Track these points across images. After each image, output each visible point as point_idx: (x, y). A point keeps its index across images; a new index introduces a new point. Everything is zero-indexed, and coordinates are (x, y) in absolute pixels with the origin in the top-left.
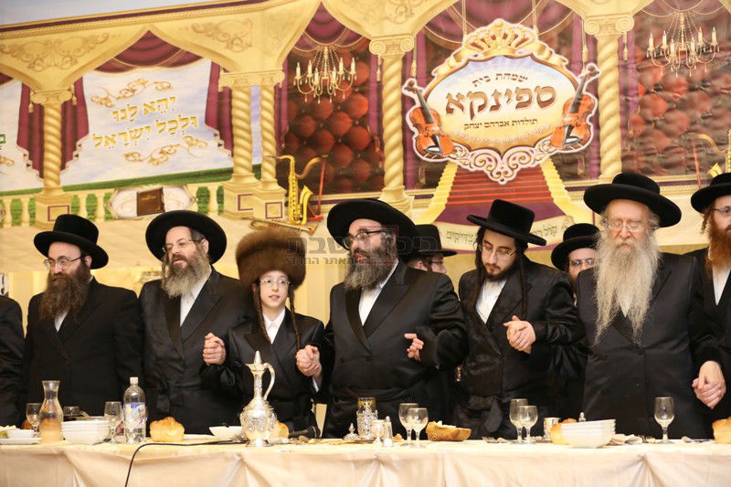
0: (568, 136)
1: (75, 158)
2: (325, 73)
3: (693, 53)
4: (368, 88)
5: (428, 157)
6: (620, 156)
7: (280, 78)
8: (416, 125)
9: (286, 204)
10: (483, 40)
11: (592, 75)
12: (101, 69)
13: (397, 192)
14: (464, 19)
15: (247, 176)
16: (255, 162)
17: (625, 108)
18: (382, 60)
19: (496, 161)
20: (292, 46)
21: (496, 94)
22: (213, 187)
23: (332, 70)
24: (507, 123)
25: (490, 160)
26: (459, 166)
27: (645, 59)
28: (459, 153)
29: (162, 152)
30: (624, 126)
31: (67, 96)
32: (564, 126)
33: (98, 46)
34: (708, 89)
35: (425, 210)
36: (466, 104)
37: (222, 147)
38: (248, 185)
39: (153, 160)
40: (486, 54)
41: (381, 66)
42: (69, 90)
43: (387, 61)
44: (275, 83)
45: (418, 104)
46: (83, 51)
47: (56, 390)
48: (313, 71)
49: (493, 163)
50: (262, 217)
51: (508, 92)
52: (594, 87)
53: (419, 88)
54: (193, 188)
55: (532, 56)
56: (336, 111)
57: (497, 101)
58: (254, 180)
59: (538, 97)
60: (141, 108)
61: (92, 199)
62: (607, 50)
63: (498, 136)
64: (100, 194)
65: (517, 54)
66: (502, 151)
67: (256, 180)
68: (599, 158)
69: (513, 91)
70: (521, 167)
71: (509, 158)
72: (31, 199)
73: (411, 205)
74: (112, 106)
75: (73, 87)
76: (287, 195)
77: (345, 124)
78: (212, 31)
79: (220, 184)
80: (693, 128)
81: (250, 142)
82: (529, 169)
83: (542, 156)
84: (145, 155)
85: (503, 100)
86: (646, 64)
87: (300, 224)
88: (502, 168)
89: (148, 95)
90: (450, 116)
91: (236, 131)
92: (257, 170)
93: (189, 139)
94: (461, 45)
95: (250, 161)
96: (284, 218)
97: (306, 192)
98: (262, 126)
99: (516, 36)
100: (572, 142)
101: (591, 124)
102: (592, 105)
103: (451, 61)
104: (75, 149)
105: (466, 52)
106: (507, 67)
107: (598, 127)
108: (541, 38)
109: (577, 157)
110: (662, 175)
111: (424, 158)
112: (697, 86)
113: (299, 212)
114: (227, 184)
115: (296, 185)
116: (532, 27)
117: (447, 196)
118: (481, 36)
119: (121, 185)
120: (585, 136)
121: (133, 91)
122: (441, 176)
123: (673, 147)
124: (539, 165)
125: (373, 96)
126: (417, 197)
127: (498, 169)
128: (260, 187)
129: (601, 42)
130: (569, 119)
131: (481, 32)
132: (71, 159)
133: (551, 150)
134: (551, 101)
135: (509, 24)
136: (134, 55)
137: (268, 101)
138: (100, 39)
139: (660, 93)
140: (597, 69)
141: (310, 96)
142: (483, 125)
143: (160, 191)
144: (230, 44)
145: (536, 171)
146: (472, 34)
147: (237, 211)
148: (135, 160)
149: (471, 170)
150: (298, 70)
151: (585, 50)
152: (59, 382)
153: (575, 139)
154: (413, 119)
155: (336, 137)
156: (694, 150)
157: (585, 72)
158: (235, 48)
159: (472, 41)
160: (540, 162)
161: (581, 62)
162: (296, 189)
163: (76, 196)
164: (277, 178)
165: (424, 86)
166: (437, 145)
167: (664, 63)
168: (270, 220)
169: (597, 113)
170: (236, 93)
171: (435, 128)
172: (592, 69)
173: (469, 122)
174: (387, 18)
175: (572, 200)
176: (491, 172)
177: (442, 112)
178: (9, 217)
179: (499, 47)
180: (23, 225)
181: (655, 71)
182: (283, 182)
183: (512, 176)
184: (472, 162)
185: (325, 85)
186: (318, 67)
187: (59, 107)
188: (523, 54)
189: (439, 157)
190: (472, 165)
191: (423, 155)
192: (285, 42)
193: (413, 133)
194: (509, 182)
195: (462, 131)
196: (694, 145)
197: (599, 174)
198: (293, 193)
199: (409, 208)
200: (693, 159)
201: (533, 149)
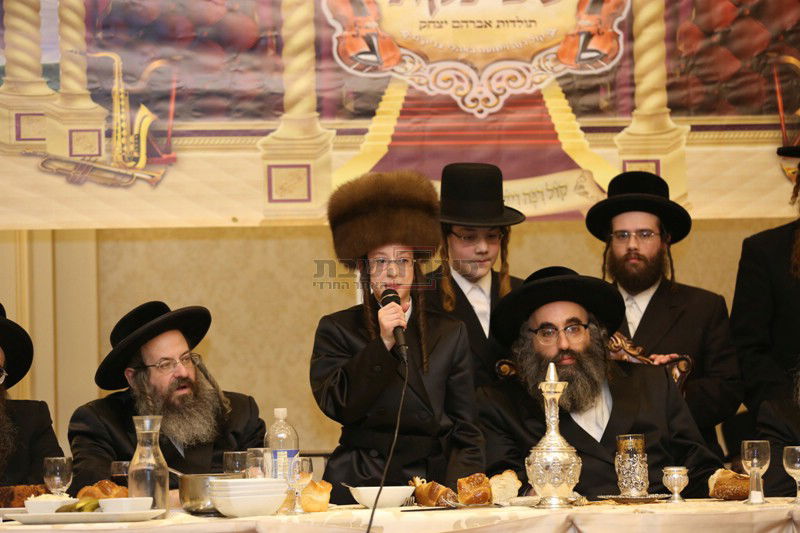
5: (356, 69)
6: (665, 82)
8: (338, 18)
9: (109, 134)
13: (306, 123)
15: (32, 83)
16: (48, 59)
17: (672, 12)
19: (471, 82)
24: (489, 24)
25: (459, 78)
26: (411, 87)
28: (409, 66)
30: (671, 37)
38: (36, 97)
49: (466, 85)
50: (65, 154)
58: (46, 90)
63: (477, 43)
66: (478, 64)
68: (633, 85)
70: (510, 92)
71: (490, 78)
73: (331, 143)
76: (109, 118)
80: (774, 46)
81: (37, 24)
82: (524, 96)
83: (543, 77)
87: (133, 168)
88: (481, 93)
90: (395, 6)
91: (10, 5)
92: (51, 73)
95: (39, 59)
96: (104, 156)
97: (145, 117)
100: (591, 59)
107: (630, 38)
109: (598, 81)
110: (726, 114)
111: (350, 70)
113: (132, 147)
115: (125, 102)
117: (392, 132)
120: (611, 50)
122: (380, 100)
123: (745, 74)
124: (538, 91)
126: (340, 133)
127: (474, 93)
128: (58, 102)
130: (587, 22)
133: (557, 68)
142: (450, 22)
145: (536, 100)
147: (13, 141)
149: (429, 93)
153: (595, 54)
154: (334, 11)
156: (776, 79)
160: (541, 86)
162: (126, 109)
164: (89, 88)
166: (372, 51)
168: (78, 159)
169: (631, 16)
173: (427, 16)
175: (591, 146)
176: (463, 97)
182: (102, 97)
183: (497, 105)
184: (435, 83)
189: (375, 69)
190: (432, 86)
191: (350, 66)
193: (332, 28)
194: (491, 114)
195: (416, 32)
196: (775, 71)
197: (633, 108)
198: (121, 115)
199: (327, 147)
200: (773, 92)
201: (529, 66)
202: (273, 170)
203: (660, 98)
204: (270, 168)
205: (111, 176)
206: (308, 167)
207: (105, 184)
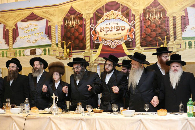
0: (128, 37)
1: (16, 42)
2: (72, 22)
3: (157, 18)
4: (82, 26)
6: (140, 42)
7: (62, 23)
8: (93, 35)
9: (64, 53)
10: (109, 15)
11: (134, 23)
12: (21, 21)
13: (89, 50)
14: (104, 10)
15: (55, 46)
16: (57, 43)
17: (141, 31)
18: (86, 19)
19: (112, 43)
20: (65, 16)
21: (112, 27)
22: (47, 49)
23: (74, 21)
24: (114, 34)
25: (110, 43)
26: (103, 44)
27: (146, 20)
28: (103, 41)
29: (35, 40)
30: (141, 35)
31: (14, 27)
32: (127, 35)
33: (21, 16)
34: (160, 27)
35: (96, 54)
36: (105, 30)
37: (49, 39)
38: (55, 48)
39: (33, 42)
40: (109, 18)
41: (85, 21)
42: (14, 26)
43: (87, 20)
44: (61, 25)
45: (94, 30)
46: (17, 17)
47: (9, 101)
48: (70, 22)
49: (111, 44)
50: (58, 56)
51: (114, 27)
52: (134, 26)
53: (94, 26)
54: (43, 49)
55: (120, 18)
56: (75, 31)
57: (112, 29)
59: (121, 28)
60: (30, 30)
61: (20, 51)
62: (137, 17)
63: (112, 37)
64: (22, 50)
65: (116, 18)
66: (113, 41)
67: (57, 47)
68: (135, 43)
69: (116, 26)
70: (117, 44)
72: (6, 51)
74: (24, 30)
75: (15, 25)
76: (64, 51)
77: (77, 34)
78: (47, 12)
79: (48, 48)
80: (157, 36)
81: (55, 38)
82: (119, 45)
84: (32, 41)
85: (113, 29)
86: (146, 21)
87: (67, 57)
89: (32, 27)
90: (101, 32)
91: (52, 36)
92: (57, 45)
93: (41, 37)
94: (103, 16)
95: (55, 43)
96: (63, 56)
97: (68, 50)
98: (58, 34)
99: (116, 14)
100: (129, 39)
101: (133, 35)
102: (134, 30)
103: (101, 20)
104: (16, 40)
105: (105, 18)
106: (114, 21)
107: (135, 36)
108: (122, 14)
109: (130, 42)
110: (149, 47)
111: (95, 42)
112: (158, 26)
113: (67, 54)
114: (50, 48)
115: (66, 48)
116: (120, 12)
117: (101, 51)
118: (108, 14)
119: (26, 48)
120: (132, 37)
121: (29, 26)
122: (99, 46)
123: (152, 40)
124: (121, 44)
125: (84, 28)
126: (94, 51)
127: (112, 45)
128: (58, 49)
129: (136, 16)
130: (128, 33)
131: (108, 13)
132: (15, 42)
133: (124, 41)
134: (124, 29)
135: (114, 11)
136: (29, 18)
137: (59, 29)
138: (21, 14)
139: (149, 28)
140: (135, 22)
141: (69, 28)
142: (109, 35)
143: (35, 49)
144: (51, 15)
146: (106, 13)
147: (53, 54)
148: (29, 42)
149: (106, 45)
150: (66, 21)
151: (132, 17)
152: (10, 99)
154: (92, 33)
155: (75, 37)
157: (132, 22)
158: (52, 16)
159: (106, 15)
160: (122, 43)
161: (131, 20)
162: (66, 49)
163: (16, 50)
164: (61, 46)
165: (95, 26)
166: (98, 39)
167: (150, 21)
168: (60, 56)
169: (135, 32)
170: (52, 27)
171: (98, 35)
172: (134, 22)
173: (105, 34)
174: (87, 10)
175: (129, 52)
176: (111, 45)
177: (99, 31)
178: (1, 55)
179: (112, 16)
180: (4, 57)
181: (148, 23)
182: (63, 48)
183: (115, 46)
184: (106, 43)
185: (72, 25)
186: (71, 21)
187: (12, 30)
188: (118, 18)
189: (98, 42)
192: (63, 15)
193: (92, 36)
194: (114, 48)
195: (104, 36)
196: (157, 40)
197: (135, 46)
198: (65, 50)
199: (92, 54)
200: (157, 43)
201: (120, 40)
202: (85, 57)
203: (139, 44)
204: (84, 57)
205: (64, 58)
206: (89, 56)
207: (63, 60)
